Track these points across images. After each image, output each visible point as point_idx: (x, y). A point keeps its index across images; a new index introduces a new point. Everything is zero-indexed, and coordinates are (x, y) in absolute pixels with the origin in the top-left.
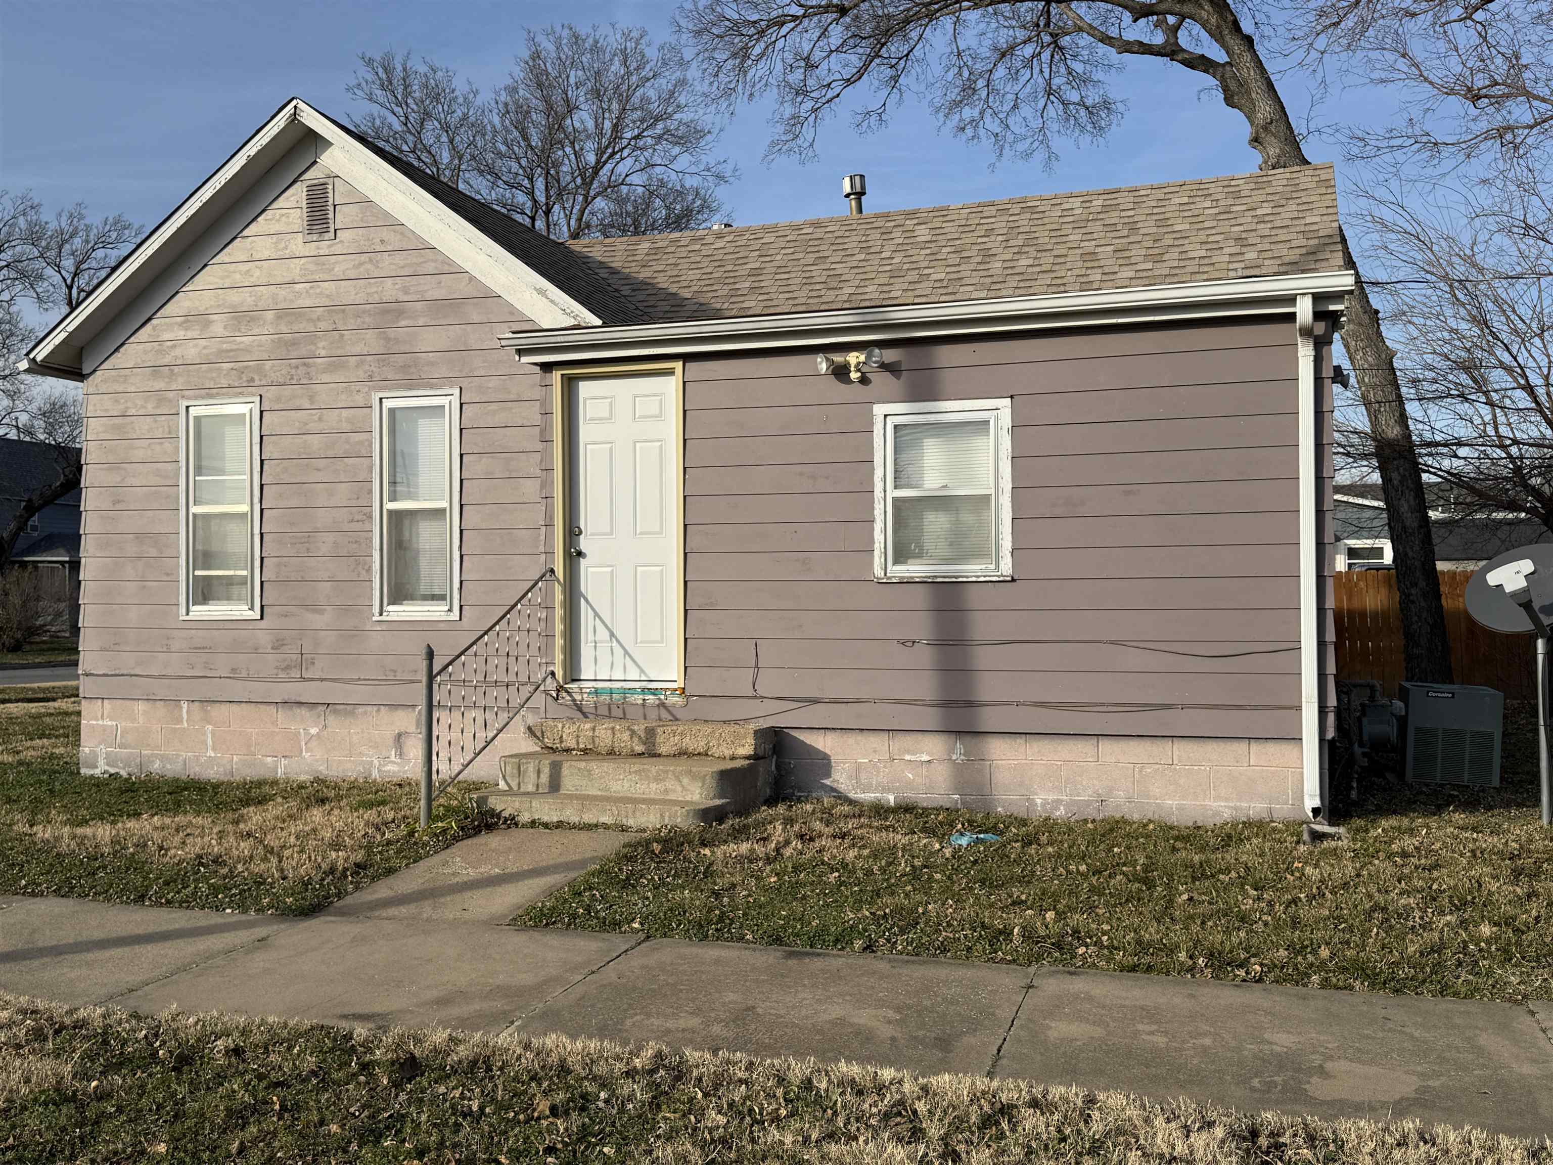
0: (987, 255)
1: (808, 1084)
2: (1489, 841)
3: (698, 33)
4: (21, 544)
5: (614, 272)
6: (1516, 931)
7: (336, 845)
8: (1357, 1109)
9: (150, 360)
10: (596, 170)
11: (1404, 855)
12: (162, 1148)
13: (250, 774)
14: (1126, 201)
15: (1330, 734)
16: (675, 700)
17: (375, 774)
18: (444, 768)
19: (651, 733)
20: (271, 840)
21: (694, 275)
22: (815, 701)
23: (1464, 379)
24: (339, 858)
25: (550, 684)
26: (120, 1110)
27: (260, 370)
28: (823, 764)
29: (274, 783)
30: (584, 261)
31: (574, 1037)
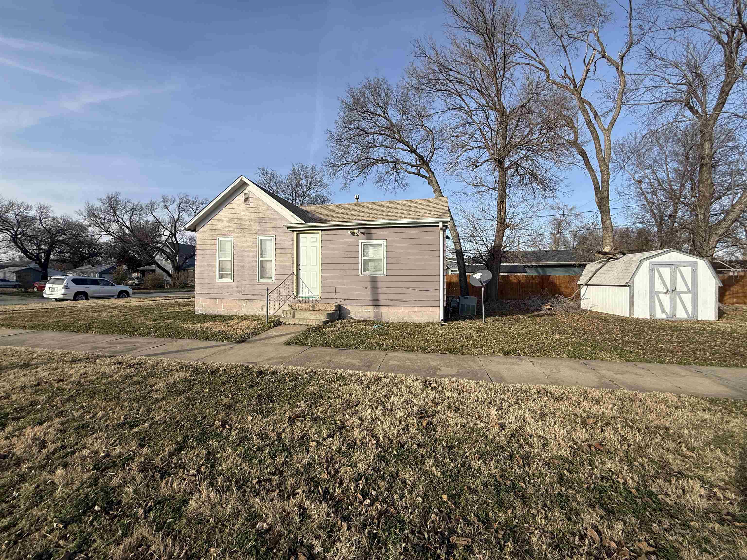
0: (383, 212)
1: (341, 375)
2: (473, 325)
3: (327, 166)
4: (184, 266)
5: (308, 212)
6: (477, 342)
7: (248, 328)
8: (445, 376)
9: (210, 228)
10: (306, 192)
11: (458, 328)
12: (207, 390)
13: (231, 314)
14: (409, 202)
15: (445, 305)
16: (319, 299)
17: (257, 314)
18: (271, 313)
19: (314, 306)
20: (235, 327)
21: (324, 213)
22: (347, 299)
23: (472, 238)
24: (248, 331)
25: (293, 296)
26: (199, 382)
27: (234, 231)
28: (349, 312)
29: (236, 316)
30: (302, 210)
31: (295, 366)
